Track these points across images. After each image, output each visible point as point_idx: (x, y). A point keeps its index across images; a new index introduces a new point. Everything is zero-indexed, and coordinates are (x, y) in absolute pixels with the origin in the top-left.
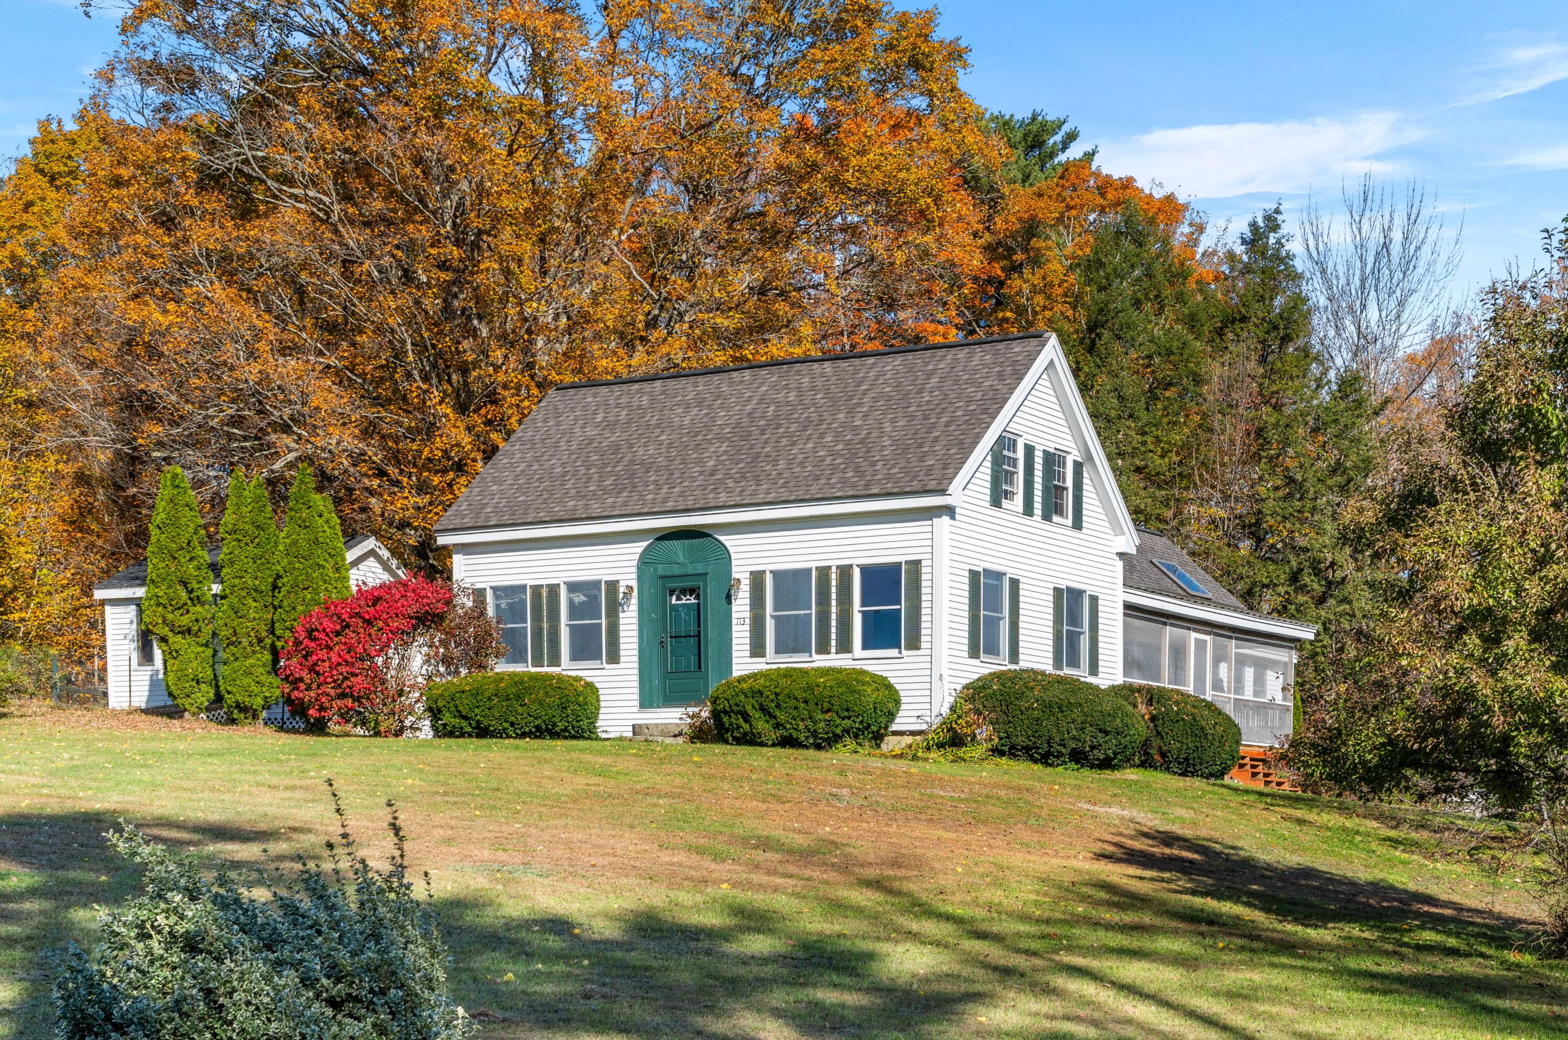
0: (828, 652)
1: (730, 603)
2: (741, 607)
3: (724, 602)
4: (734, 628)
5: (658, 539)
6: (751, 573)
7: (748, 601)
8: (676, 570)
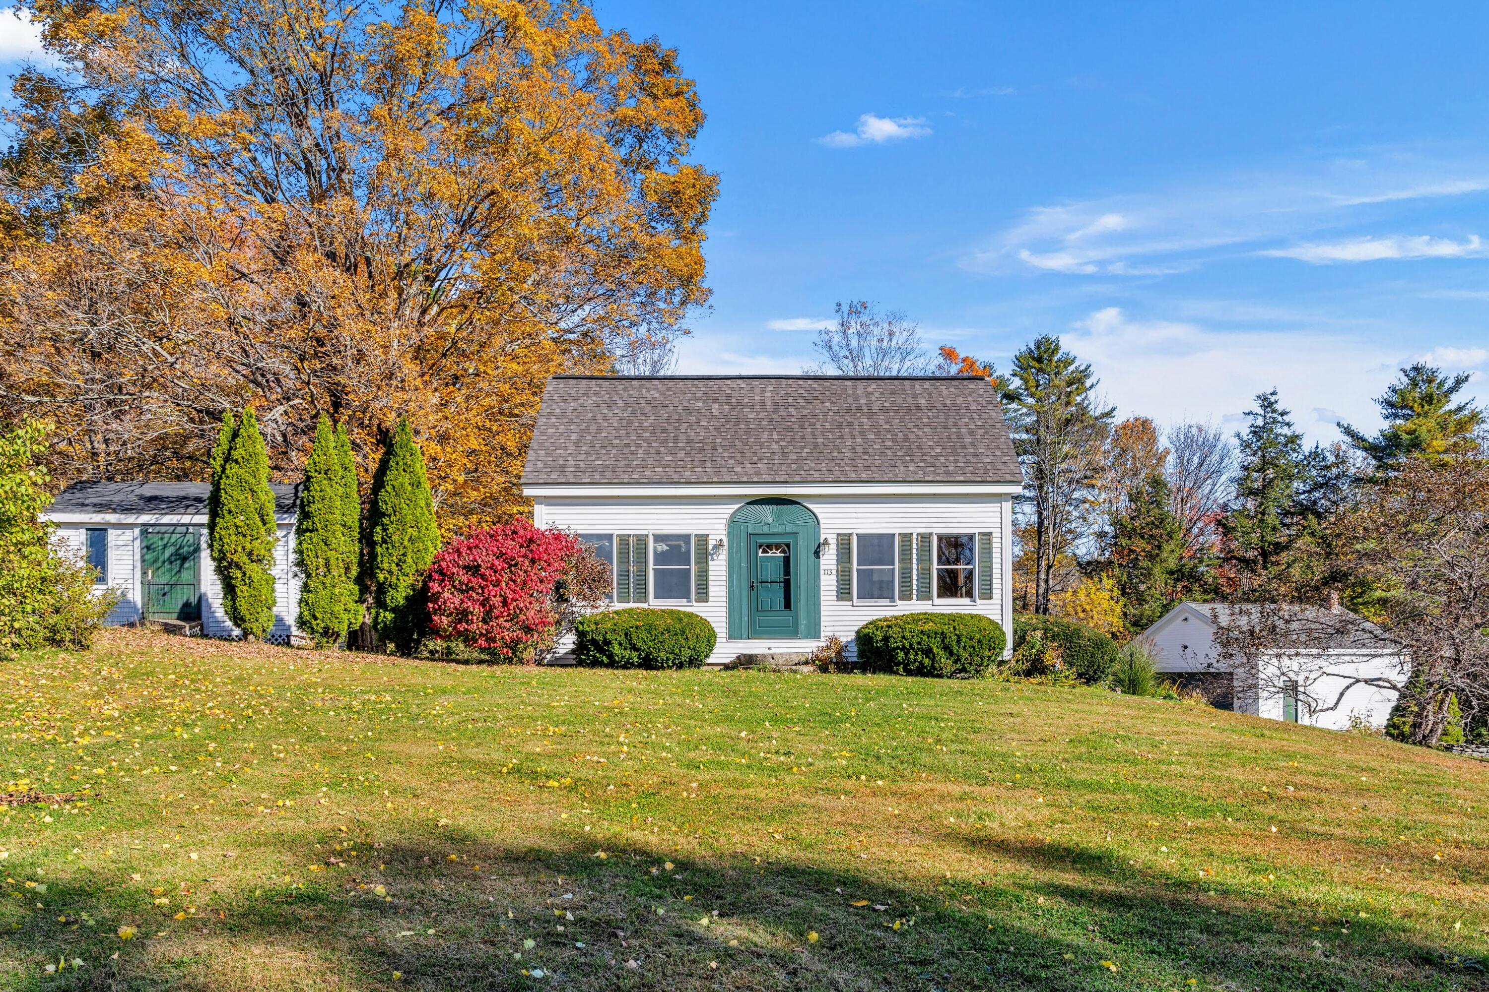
0: (910, 599)
1: (818, 557)
2: (829, 560)
3: (812, 557)
4: (822, 577)
5: (748, 503)
6: (838, 535)
7: (835, 557)
8: (766, 529)
